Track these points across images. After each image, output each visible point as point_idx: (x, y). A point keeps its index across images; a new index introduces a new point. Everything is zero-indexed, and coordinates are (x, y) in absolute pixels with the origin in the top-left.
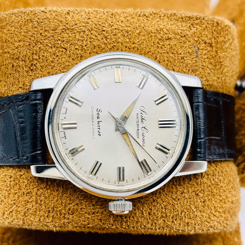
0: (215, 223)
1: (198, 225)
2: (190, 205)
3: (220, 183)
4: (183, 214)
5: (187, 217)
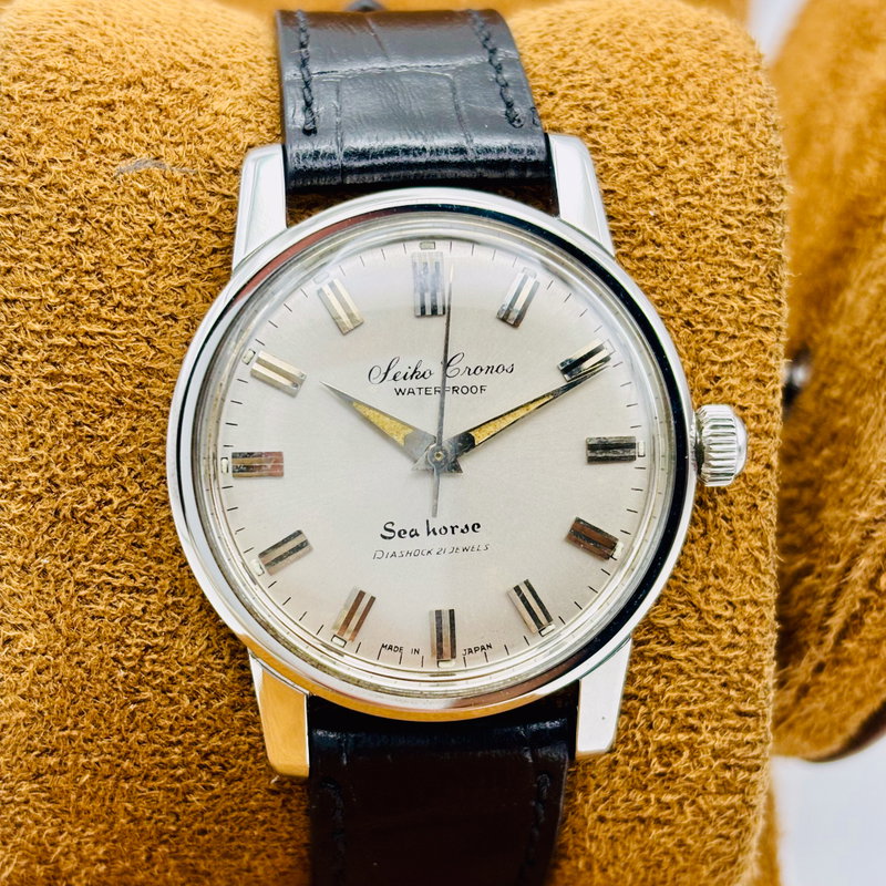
0: (751, 101)
1: (763, 165)
2: (697, 194)
3: (608, 81)
4: (730, 220)
5: (737, 207)
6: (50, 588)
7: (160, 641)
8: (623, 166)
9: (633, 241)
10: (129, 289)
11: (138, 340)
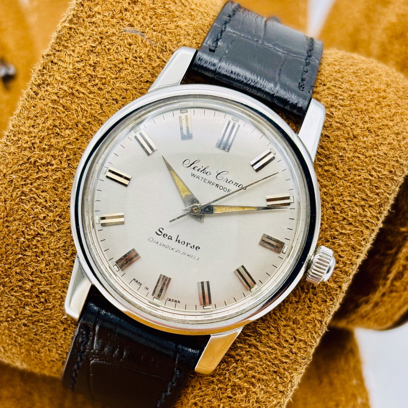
6: (11, 189)
7: (45, 233)
8: (338, 129)
9: (327, 162)
10: (104, 81)
11: (97, 103)
